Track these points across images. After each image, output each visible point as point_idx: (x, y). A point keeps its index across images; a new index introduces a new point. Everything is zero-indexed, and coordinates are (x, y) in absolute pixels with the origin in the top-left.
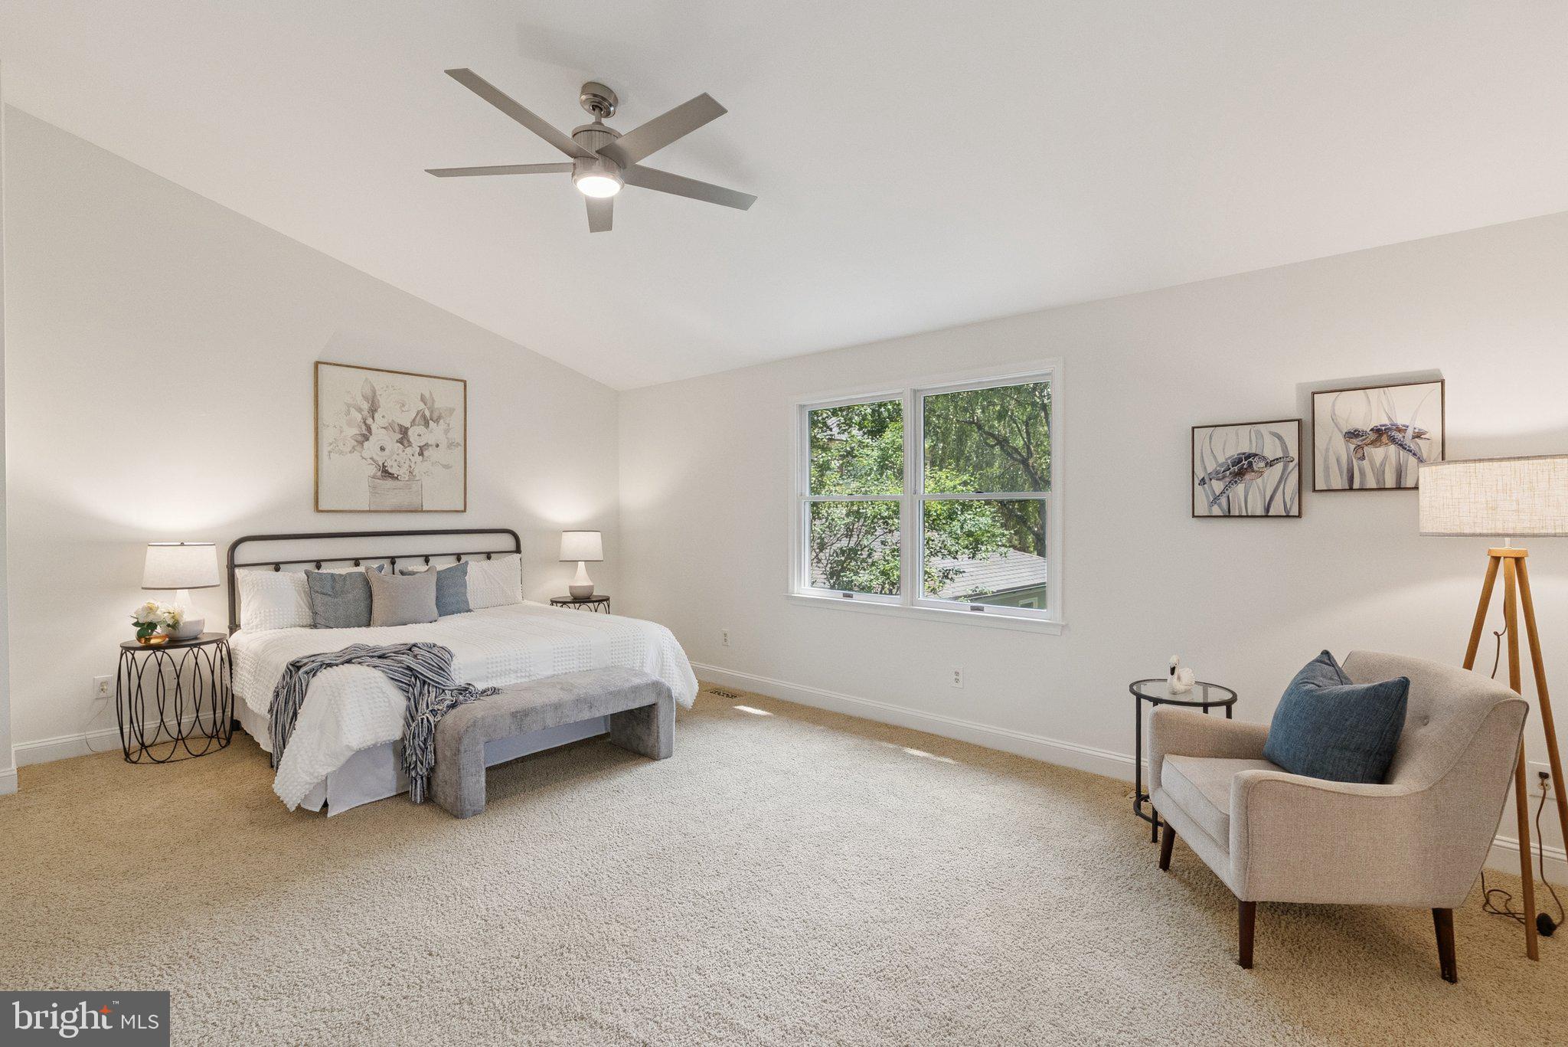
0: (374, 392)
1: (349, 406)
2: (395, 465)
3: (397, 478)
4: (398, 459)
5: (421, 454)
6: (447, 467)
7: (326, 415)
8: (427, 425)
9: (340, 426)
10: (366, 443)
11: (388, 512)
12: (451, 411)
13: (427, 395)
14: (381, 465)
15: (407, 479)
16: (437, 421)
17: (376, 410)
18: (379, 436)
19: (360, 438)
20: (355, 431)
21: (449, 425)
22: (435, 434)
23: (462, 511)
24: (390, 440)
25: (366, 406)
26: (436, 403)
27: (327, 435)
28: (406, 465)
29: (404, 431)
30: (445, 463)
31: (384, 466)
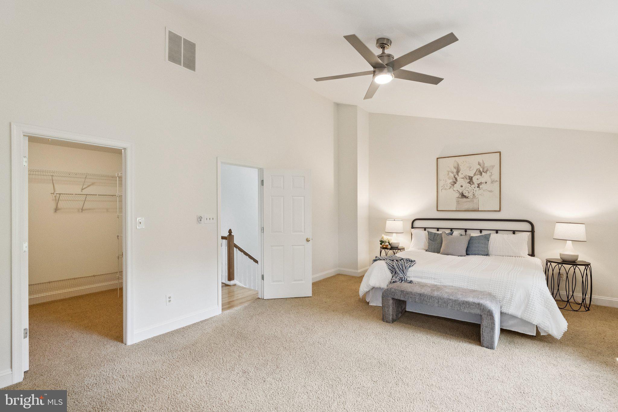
0: (458, 165)
1: (448, 172)
2: (467, 192)
3: (468, 197)
4: (468, 189)
5: (478, 187)
6: (491, 191)
7: (440, 177)
8: (481, 174)
9: (446, 179)
10: (455, 185)
11: (463, 211)
12: (493, 167)
13: (481, 162)
14: (461, 193)
15: (471, 198)
16: (486, 172)
17: (459, 172)
18: (460, 181)
19: (453, 183)
20: (451, 181)
21: (492, 173)
22: (485, 177)
23: (498, 211)
24: (465, 183)
25: (455, 171)
26: (485, 165)
27: (441, 183)
28: (472, 192)
29: (471, 178)
30: (489, 190)
31: (462, 193)
